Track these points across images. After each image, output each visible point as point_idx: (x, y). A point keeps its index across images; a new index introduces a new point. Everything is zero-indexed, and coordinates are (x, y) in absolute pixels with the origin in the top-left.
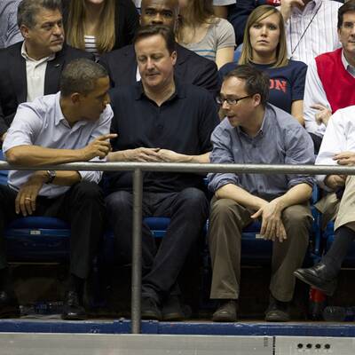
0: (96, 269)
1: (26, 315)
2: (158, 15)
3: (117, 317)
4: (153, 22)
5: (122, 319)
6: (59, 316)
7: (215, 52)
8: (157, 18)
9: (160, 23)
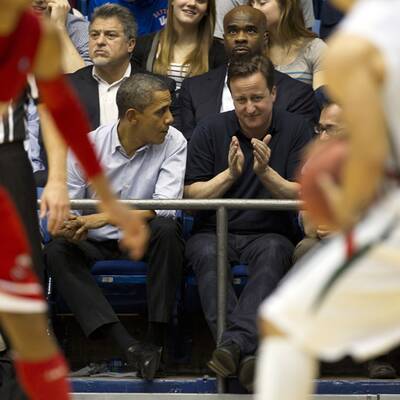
0: (176, 321)
1: (98, 373)
2: (241, 33)
3: (201, 375)
4: (237, 42)
5: (206, 377)
6: (133, 374)
7: (312, 74)
8: (241, 37)
9: (245, 42)
